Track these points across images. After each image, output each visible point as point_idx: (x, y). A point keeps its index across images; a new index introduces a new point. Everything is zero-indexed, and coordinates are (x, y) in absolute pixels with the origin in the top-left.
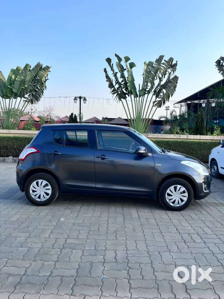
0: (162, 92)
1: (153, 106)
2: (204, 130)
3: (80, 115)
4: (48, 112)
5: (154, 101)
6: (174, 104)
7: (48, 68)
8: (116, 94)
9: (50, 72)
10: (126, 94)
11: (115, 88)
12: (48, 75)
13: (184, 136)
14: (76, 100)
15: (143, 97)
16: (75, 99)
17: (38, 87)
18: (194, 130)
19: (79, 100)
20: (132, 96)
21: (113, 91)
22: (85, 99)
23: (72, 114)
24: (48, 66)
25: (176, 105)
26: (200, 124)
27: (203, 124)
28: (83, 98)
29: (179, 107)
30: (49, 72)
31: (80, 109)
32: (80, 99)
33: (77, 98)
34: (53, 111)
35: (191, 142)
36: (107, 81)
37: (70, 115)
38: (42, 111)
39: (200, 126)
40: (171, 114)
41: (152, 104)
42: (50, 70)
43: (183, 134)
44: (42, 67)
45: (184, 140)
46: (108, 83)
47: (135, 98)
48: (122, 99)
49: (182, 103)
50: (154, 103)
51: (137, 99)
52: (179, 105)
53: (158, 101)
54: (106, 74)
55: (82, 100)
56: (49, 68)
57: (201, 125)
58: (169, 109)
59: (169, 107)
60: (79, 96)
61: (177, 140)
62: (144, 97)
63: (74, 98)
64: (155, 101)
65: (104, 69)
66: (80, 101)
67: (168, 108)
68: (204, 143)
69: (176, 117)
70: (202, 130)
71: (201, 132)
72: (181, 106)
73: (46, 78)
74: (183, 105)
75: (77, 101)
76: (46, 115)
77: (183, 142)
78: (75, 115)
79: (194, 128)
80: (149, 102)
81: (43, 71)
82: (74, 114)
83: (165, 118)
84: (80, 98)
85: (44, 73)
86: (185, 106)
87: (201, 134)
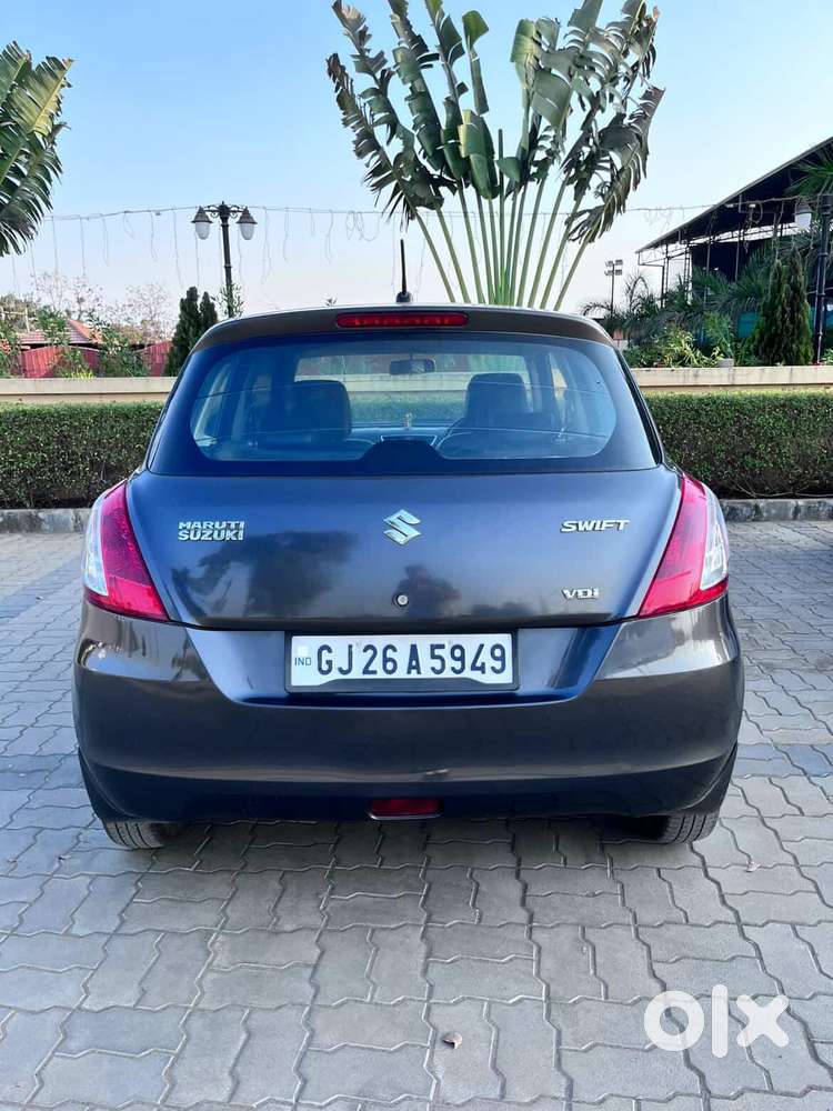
0: (608, 165)
1: (567, 236)
2: (805, 340)
3: (229, 295)
4: (146, 310)
5: (570, 210)
6: (639, 252)
7: (55, 67)
8: (392, 185)
9: (69, 86)
10: (441, 182)
11: (384, 157)
12: (59, 102)
13: (715, 371)
14: (204, 225)
15: (519, 196)
16: (201, 217)
17: (21, 167)
18: (756, 343)
19: (217, 221)
20: (470, 192)
21: (375, 173)
22: (246, 218)
23: (192, 293)
24: (54, 59)
25: (646, 254)
26: (784, 312)
27: (799, 310)
28: (240, 214)
29: (657, 263)
30: (63, 86)
31: (228, 269)
32: (224, 219)
33: (208, 214)
34: (165, 303)
35: (751, 400)
36: (346, 123)
37: (185, 297)
38: (121, 306)
39: (784, 322)
40: (630, 291)
41: (559, 229)
42: (69, 75)
43: (707, 365)
44: (28, 64)
45: (715, 393)
46: (350, 135)
47: (485, 202)
48: (421, 210)
49: (671, 247)
50: (568, 223)
51: (490, 204)
52: (659, 253)
53: (590, 211)
54: (337, 89)
55: (232, 221)
56: (62, 68)
57: (792, 320)
58: (619, 272)
59: (620, 262)
60: (218, 203)
61: (685, 392)
62: (524, 194)
63: (194, 213)
64: (575, 215)
65: (329, 61)
66: (225, 227)
67: (617, 268)
68: (813, 399)
69: (648, 303)
70: (793, 341)
71: (791, 350)
72: (669, 258)
73: (56, 123)
74: (673, 254)
75: (208, 228)
76: (137, 321)
77: (713, 401)
78: (206, 295)
79: (757, 336)
80: (549, 218)
81: (38, 86)
82: (201, 294)
83: (607, 308)
84: (224, 212)
85: (38, 94)
86: (683, 256)
87: (792, 360)
